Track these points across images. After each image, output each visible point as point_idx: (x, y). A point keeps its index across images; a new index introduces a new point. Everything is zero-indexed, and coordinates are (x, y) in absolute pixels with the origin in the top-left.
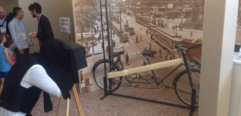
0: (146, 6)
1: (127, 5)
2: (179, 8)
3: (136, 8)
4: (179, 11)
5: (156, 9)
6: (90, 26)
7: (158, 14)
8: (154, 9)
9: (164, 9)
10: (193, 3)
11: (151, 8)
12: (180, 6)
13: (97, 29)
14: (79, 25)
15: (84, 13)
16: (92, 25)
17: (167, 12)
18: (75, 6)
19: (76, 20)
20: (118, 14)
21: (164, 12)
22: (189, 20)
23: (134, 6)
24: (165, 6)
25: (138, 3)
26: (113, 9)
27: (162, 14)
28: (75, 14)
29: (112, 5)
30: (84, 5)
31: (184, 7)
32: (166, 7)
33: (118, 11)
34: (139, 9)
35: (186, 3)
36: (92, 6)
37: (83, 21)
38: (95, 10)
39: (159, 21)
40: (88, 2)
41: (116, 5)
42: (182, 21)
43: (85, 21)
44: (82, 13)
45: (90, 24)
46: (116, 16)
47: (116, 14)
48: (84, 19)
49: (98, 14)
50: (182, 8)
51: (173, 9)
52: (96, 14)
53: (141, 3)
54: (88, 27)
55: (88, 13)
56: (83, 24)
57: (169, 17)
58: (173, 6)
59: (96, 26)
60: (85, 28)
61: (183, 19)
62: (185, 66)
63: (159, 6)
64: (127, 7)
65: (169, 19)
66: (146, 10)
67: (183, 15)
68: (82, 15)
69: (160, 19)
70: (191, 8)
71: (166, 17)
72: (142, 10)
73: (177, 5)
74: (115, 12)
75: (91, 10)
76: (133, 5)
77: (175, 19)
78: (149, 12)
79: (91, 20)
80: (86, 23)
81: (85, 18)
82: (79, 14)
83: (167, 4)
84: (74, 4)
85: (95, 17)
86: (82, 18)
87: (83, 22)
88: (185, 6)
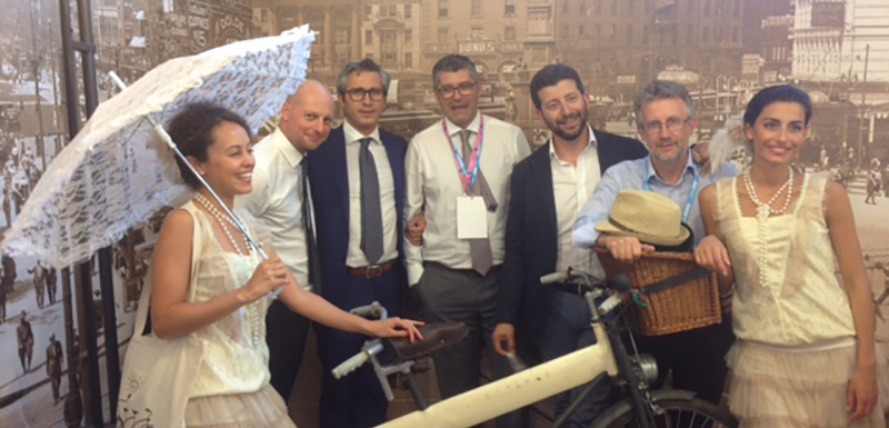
51: (398, 106)
58: (400, 90)
73: (418, 84)
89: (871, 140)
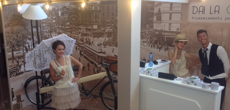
0: (74, 26)
1: (57, 25)
2: (103, 29)
3: (66, 28)
4: (103, 32)
5: (83, 29)
6: (21, 45)
7: (85, 33)
8: (82, 29)
9: (90, 29)
10: (113, 26)
11: (79, 27)
12: (103, 27)
13: (28, 48)
14: (10, 44)
15: (15, 33)
16: (23, 44)
17: (93, 32)
18: (5, 27)
19: (7, 40)
20: (49, 33)
21: (90, 32)
22: (111, 39)
23: (64, 26)
24: (91, 26)
25: (67, 24)
26: (44, 29)
27: (89, 33)
28: (6, 35)
29: (43, 25)
30: (15, 26)
31: (106, 29)
32: (92, 28)
33: (49, 30)
34: (68, 28)
35: (108, 25)
36: (23, 26)
37: (14, 40)
38: (26, 30)
39: (86, 39)
40: (19, 23)
41: (46, 26)
42: (105, 40)
43: (16, 40)
44: (12, 33)
45: (21, 43)
46: (47, 35)
47: (47, 33)
48: (14, 39)
49: (29, 34)
50: (105, 29)
51: (98, 30)
52: (27, 34)
53: (70, 24)
54: (19, 46)
55: (19, 33)
56: (14, 44)
57: (95, 36)
58: (98, 27)
59: (27, 45)
60: (16, 47)
61: (106, 38)
62: (108, 78)
63: (86, 27)
64: (57, 27)
65: (94, 38)
66: (74, 29)
67: (106, 35)
68: (13, 35)
69: (87, 37)
70: (111, 30)
71: (92, 36)
72: (71, 30)
73: (100, 26)
74: (46, 31)
75: (22, 30)
76: (62, 25)
77: (99, 38)
78: (78, 31)
79: (22, 39)
80: (17, 42)
81: (16, 38)
82: (9, 34)
83: (92, 25)
84: (5, 25)
85: (26, 36)
86: (12, 38)
87: (14, 42)
88: (107, 27)
89: (165, 41)
